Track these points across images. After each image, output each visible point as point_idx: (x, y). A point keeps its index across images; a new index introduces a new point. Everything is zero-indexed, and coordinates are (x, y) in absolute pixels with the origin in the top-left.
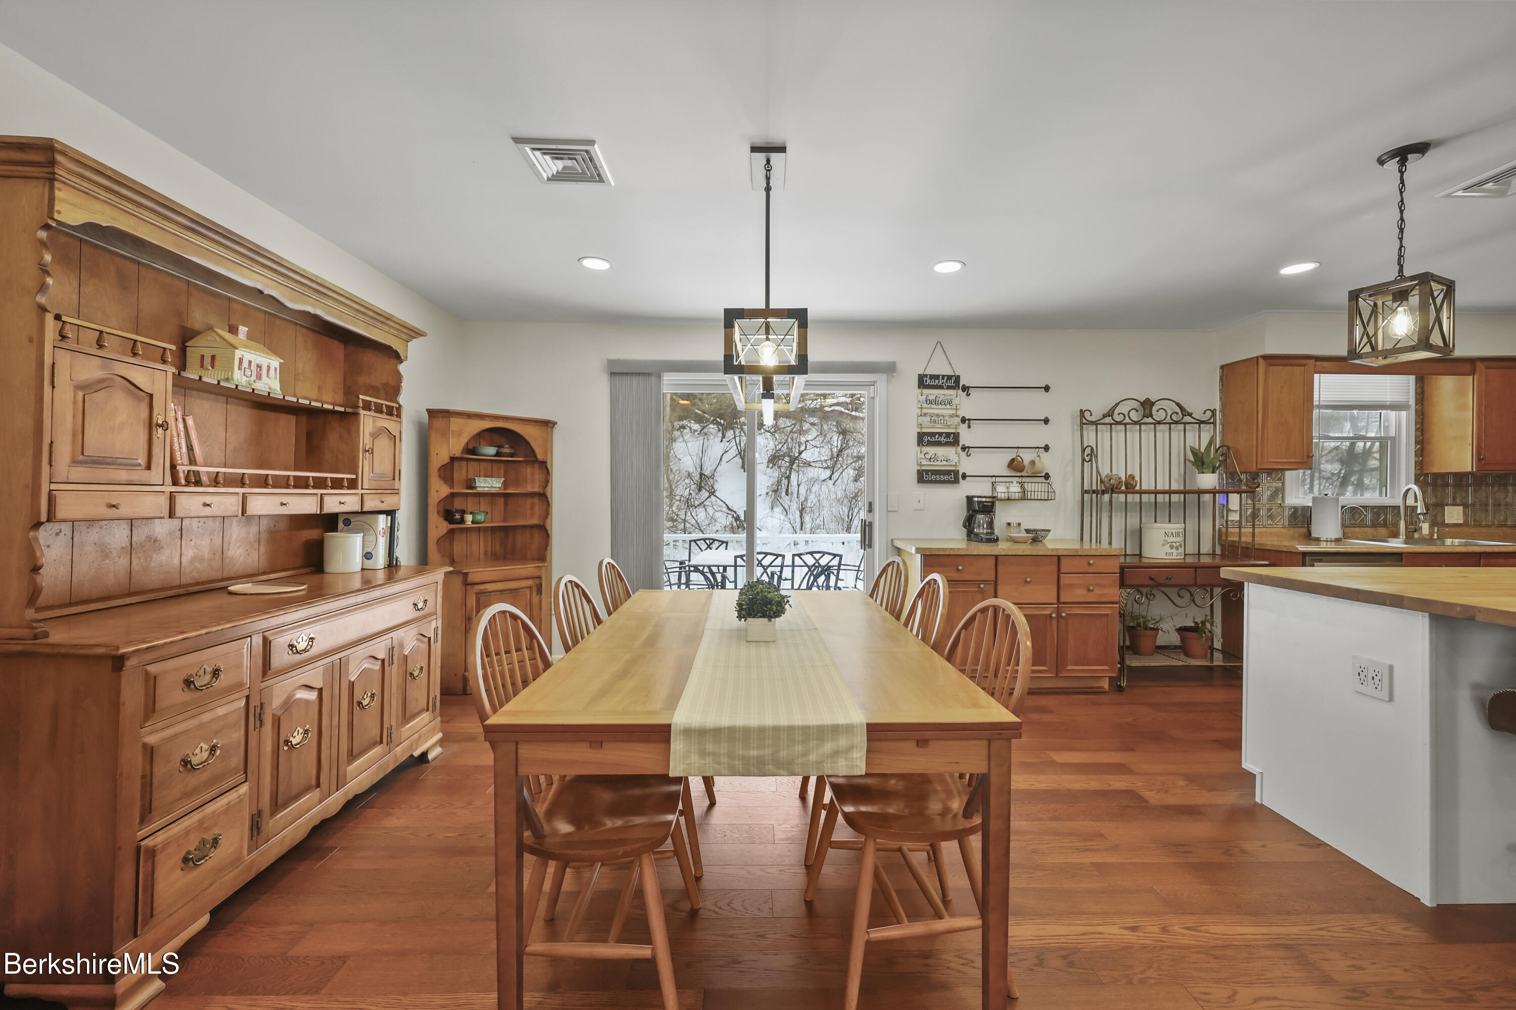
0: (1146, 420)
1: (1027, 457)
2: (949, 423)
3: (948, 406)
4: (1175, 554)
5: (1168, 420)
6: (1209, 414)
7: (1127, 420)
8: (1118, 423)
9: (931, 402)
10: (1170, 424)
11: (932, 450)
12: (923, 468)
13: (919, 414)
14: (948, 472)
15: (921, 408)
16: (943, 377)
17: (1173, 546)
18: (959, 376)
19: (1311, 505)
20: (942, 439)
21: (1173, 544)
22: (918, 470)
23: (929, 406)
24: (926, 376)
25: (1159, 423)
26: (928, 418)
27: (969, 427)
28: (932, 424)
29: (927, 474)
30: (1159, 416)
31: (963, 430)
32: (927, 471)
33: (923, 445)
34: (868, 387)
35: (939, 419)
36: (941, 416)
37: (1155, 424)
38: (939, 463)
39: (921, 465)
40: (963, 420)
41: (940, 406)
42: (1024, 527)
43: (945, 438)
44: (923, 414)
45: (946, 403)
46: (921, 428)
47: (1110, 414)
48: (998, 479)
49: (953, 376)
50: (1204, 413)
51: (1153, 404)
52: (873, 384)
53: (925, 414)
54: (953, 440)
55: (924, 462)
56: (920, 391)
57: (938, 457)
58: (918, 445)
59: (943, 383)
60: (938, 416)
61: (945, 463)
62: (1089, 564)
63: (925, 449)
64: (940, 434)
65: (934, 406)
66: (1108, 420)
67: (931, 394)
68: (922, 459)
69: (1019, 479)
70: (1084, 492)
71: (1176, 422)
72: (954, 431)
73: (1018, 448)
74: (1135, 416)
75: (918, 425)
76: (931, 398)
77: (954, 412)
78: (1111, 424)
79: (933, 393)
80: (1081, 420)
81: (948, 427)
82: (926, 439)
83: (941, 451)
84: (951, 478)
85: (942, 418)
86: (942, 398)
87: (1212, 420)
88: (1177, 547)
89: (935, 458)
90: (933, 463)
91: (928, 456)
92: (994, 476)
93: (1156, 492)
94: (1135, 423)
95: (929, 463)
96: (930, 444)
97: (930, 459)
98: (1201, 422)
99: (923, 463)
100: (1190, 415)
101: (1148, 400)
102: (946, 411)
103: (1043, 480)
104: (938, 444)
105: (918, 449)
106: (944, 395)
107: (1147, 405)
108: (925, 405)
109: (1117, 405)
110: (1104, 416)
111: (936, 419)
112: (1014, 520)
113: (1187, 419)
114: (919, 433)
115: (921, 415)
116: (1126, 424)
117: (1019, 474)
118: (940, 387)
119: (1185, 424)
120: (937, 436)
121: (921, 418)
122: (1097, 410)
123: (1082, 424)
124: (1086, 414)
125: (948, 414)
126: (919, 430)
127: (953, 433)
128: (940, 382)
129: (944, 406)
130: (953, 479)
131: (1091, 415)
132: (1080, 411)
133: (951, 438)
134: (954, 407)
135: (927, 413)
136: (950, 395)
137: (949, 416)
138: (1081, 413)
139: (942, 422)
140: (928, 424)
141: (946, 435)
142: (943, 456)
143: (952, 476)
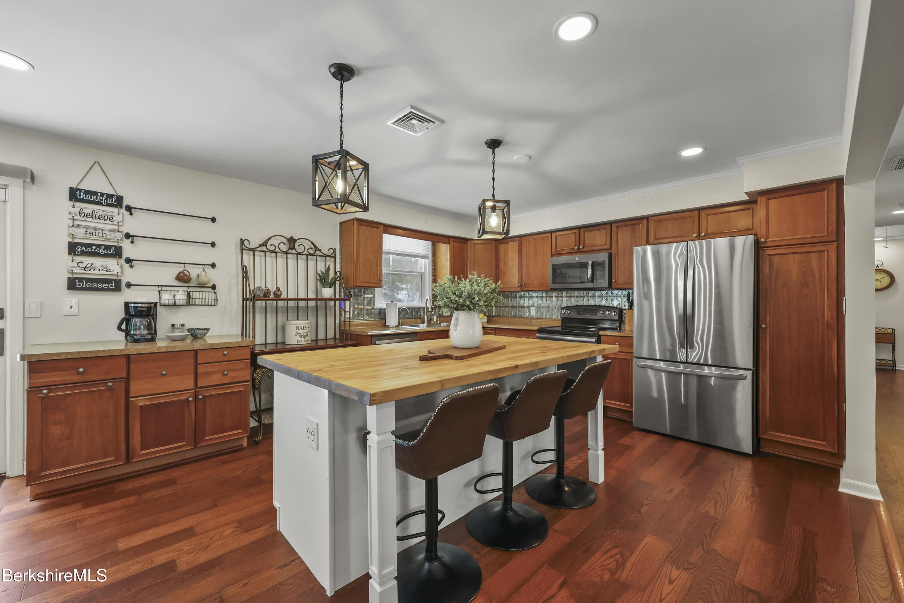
0: (290, 251)
1: (194, 272)
2: (108, 237)
3: (108, 222)
4: (303, 341)
5: (306, 252)
6: (331, 251)
7: (277, 250)
8: (271, 251)
9: (86, 215)
10: (307, 255)
11: (87, 261)
12: (74, 276)
13: (71, 225)
14: (108, 281)
15: (73, 219)
16: (102, 195)
17: (302, 335)
18: (122, 197)
19: (385, 307)
20: (101, 251)
21: (302, 334)
22: (69, 278)
23: (83, 219)
24: (80, 190)
25: (300, 254)
26: (83, 230)
27: (132, 242)
28: (88, 235)
29: (81, 282)
30: (300, 249)
31: (126, 244)
32: (82, 279)
33: (75, 254)
35: (97, 232)
36: (100, 229)
37: (297, 254)
38: (97, 272)
39: (72, 272)
40: (128, 236)
41: (98, 220)
42: (187, 327)
43: (104, 250)
44: (75, 225)
45: (106, 218)
46: (73, 238)
47: (265, 244)
48: (163, 288)
49: (114, 195)
50: (329, 250)
51: (296, 240)
53: (78, 226)
54: (114, 252)
55: (78, 270)
56: (72, 203)
57: (96, 267)
58: (70, 254)
59: (102, 200)
60: (95, 229)
61: (105, 272)
62: (224, 355)
63: (78, 259)
64: (99, 246)
65: (90, 219)
66: (264, 249)
67: (85, 208)
68: (74, 267)
69: (185, 289)
70: (244, 299)
71: (311, 255)
72: (116, 244)
73: (184, 263)
74: (284, 248)
75: (69, 235)
76: (86, 211)
77: (116, 227)
78: (265, 252)
79: (89, 208)
80: (241, 247)
81: (109, 240)
82: (80, 249)
83: (98, 262)
84: (111, 286)
85: (101, 232)
86: (99, 213)
87: (333, 255)
88: (304, 336)
89: (92, 267)
90: (89, 272)
91: (83, 265)
92: (160, 286)
93: (298, 300)
94: (283, 252)
95: (84, 271)
96: (83, 253)
97: (85, 268)
98: (327, 256)
99: (75, 271)
100: (320, 250)
101: (292, 238)
102: (107, 226)
103: (210, 290)
104: (96, 254)
105: (70, 257)
106: (103, 211)
107: (292, 241)
108: (79, 218)
109: (270, 239)
110: (260, 245)
111: (93, 231)
112: (178, 322)
113: (318, 253)
114: (70, 243)
115: (73, 226)
116: (276, 253)
117: (187, 285)
118: (99, 203)
119: (317, 256)
120: (94, 247)
121: (73, 228)
122: (255, 242)
123: (242, 250)
124: (246, 243)
125: (109, 229)
126: (71, 240)
127: (115, 247)
128: (99, 199)
129: (103, 221)
130: (113, 287)
131: (250, 244)
132: (241, 239)
133: (112, 251)
134: (116, 223)
135: (81, 225)
136: (111, 212)
137: (110, 230)
138: (242, 241)
139: (101, 235)
140: (84, 235)
141: (108, 247)
142: (102, 266)
143: (113, 285)
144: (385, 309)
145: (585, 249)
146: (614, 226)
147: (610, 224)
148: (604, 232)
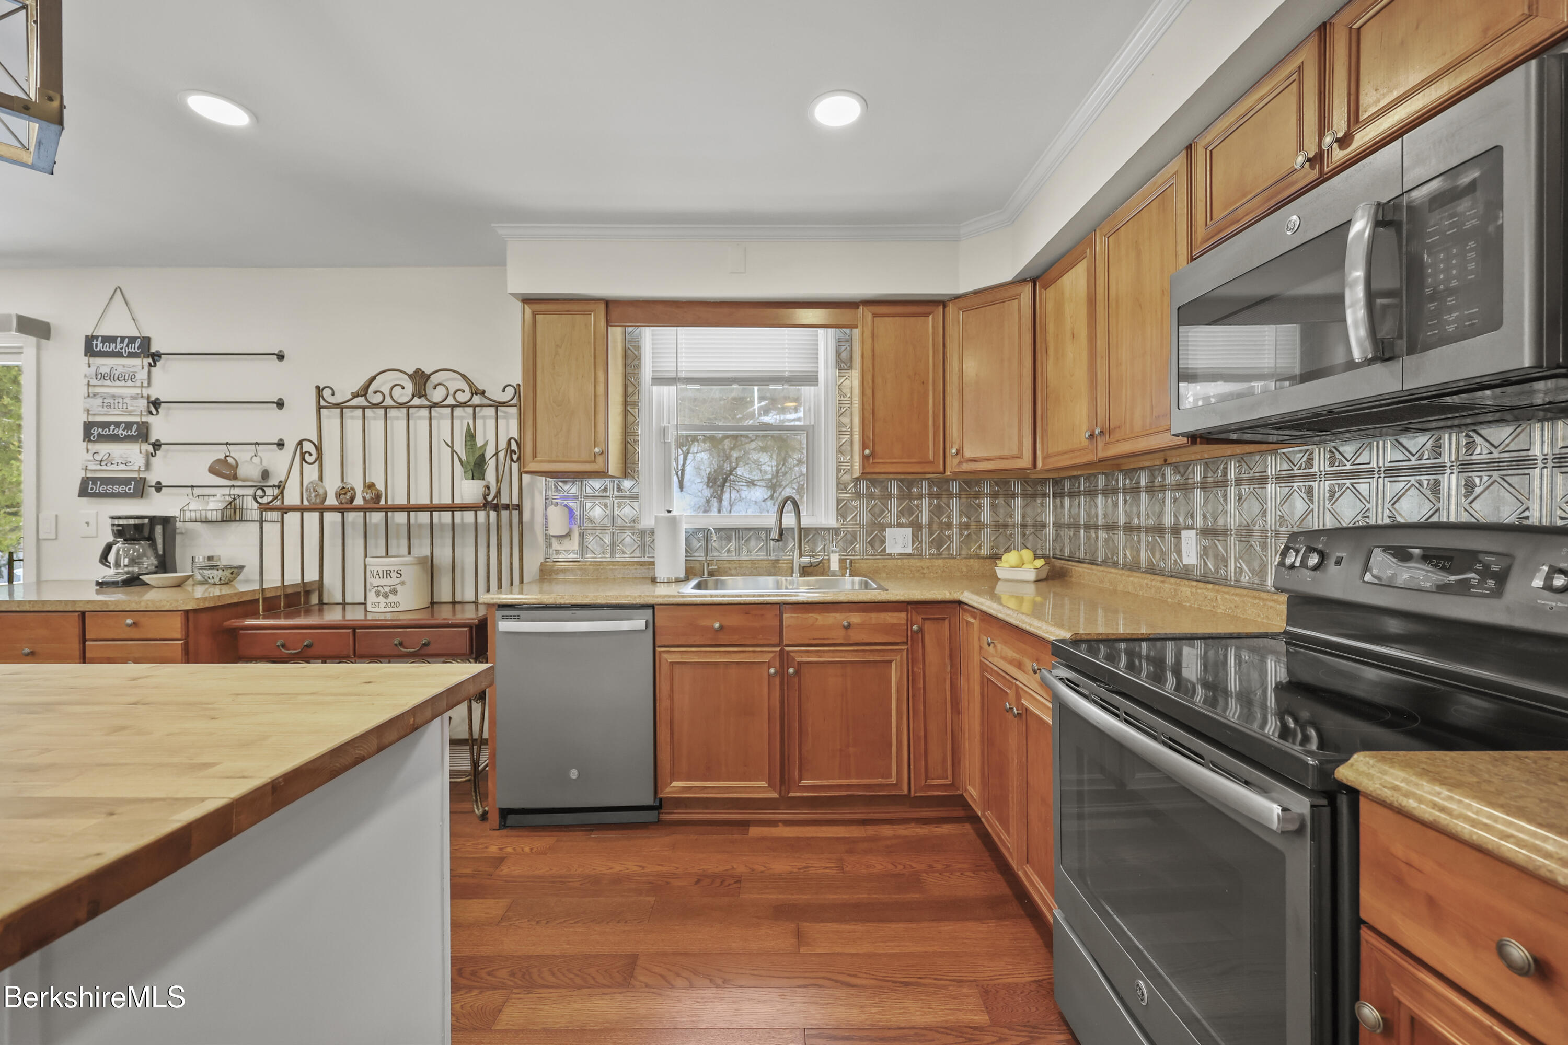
0: (416, 401)
1: (242, 457)
2: (130, 408)
3: (129, 383)
5: (450, 401)
6: (510, 391)
7: (389, 402)
8: (374, 406)
9: (103, 377)
10: (453, 407)
11: (104, 448)
12: (88, 475)
13: (87, 395)
14: (126, 481)
15: (89, 386)
16: (123, 339)
18: (149, 339)
20: (121, 432)
22: (82, 478)
23: (100, 383)
24: (97, 337)
25: (435, 405)
26: (99, 401)
27: (164, 413)
28: (105, 409)
29: (95, 483)
30: (437, 395)
31: (154, 418)
32: (95, 480)
33: (91, 441)
35: (116, 402)
36: (119, 397)
37: (430, 407)
38: (114, 467)
39: (86, 470)
40: (157, 403)
41: (117, 383)
43: (124, 430)
44: (91, 395)
45: (126, 378)
46: (89, 415)
47: (363, 391)
48: (193, 491)
49: (139, 337)
50: (504, 391)
51: (429, 376)
53: (95, 395)
54: (140, 433)
55: (91, 466)
56: (87, 360)
57: (113, 459)
58: (85, 440)
59: (122, 349)
60: (114, 397)
61: (123, 467)
63: (94, 447)
64: (117, 424)
65: (108, 383)
66: (360, 401)
67: (104, 365)
68: (90, 460)
69: (230, 491)
71: (463, 405)
72: (141, 419)
73: (229, 444)
74: (403, 395)
75: (85, 411)
76: (104, 370)
77: (138, 391)
78: (364, 408)
79: (106, 364)
80: (319, 402)
81: (130, 414)
82: (95, 431)
83: (117, 450)
84: (130, 489)
85: (120, 400)
86: (120, 370)
87: (514, 401)
89: (109, 460)
90: (104, 467)
91: (98, 458)
92: (189, 486)
93: (431, 508)
94: (401, 405)
95: (99, 467)
96: (102, 438)
97: (101, 461)
98: (497, 405)
99: (89, 467)
100: (483, 393)
101: (421, 371)
102: (127, 390)
104: (115, 438)
105: (84, 446)
106: (124, 366)
107: (420, 379)
108: (94, 381)
109: (374, 378)
110: (355, 395)
111: (112, 401)
113: (478, 399)
114: (85, 423)
115: (89, 396)
116: (386, 408)
117: (230, 483)
118: (118, 355)
119: (475, 407)
120: (112, 427)
121: (90, 399)
122: (345, 388)
123: (319, 408)
124: (327, 393)
125: (129, 395)
126: (87, 419)
127: (137, 423)
128: (118, 347)
129: (123, 383)
130: (132, 491)
131: (333, 395)
132: (318, 387)
133: (134, 430)
134: (139, 384)
135: (98, 393)
136: (133, 366)
137: (131, 397)
138: (319, 391)
139: (120, 406)
140: (100, 409)
141: (129, 425)
142: (121, 456)
143: (132, 487)
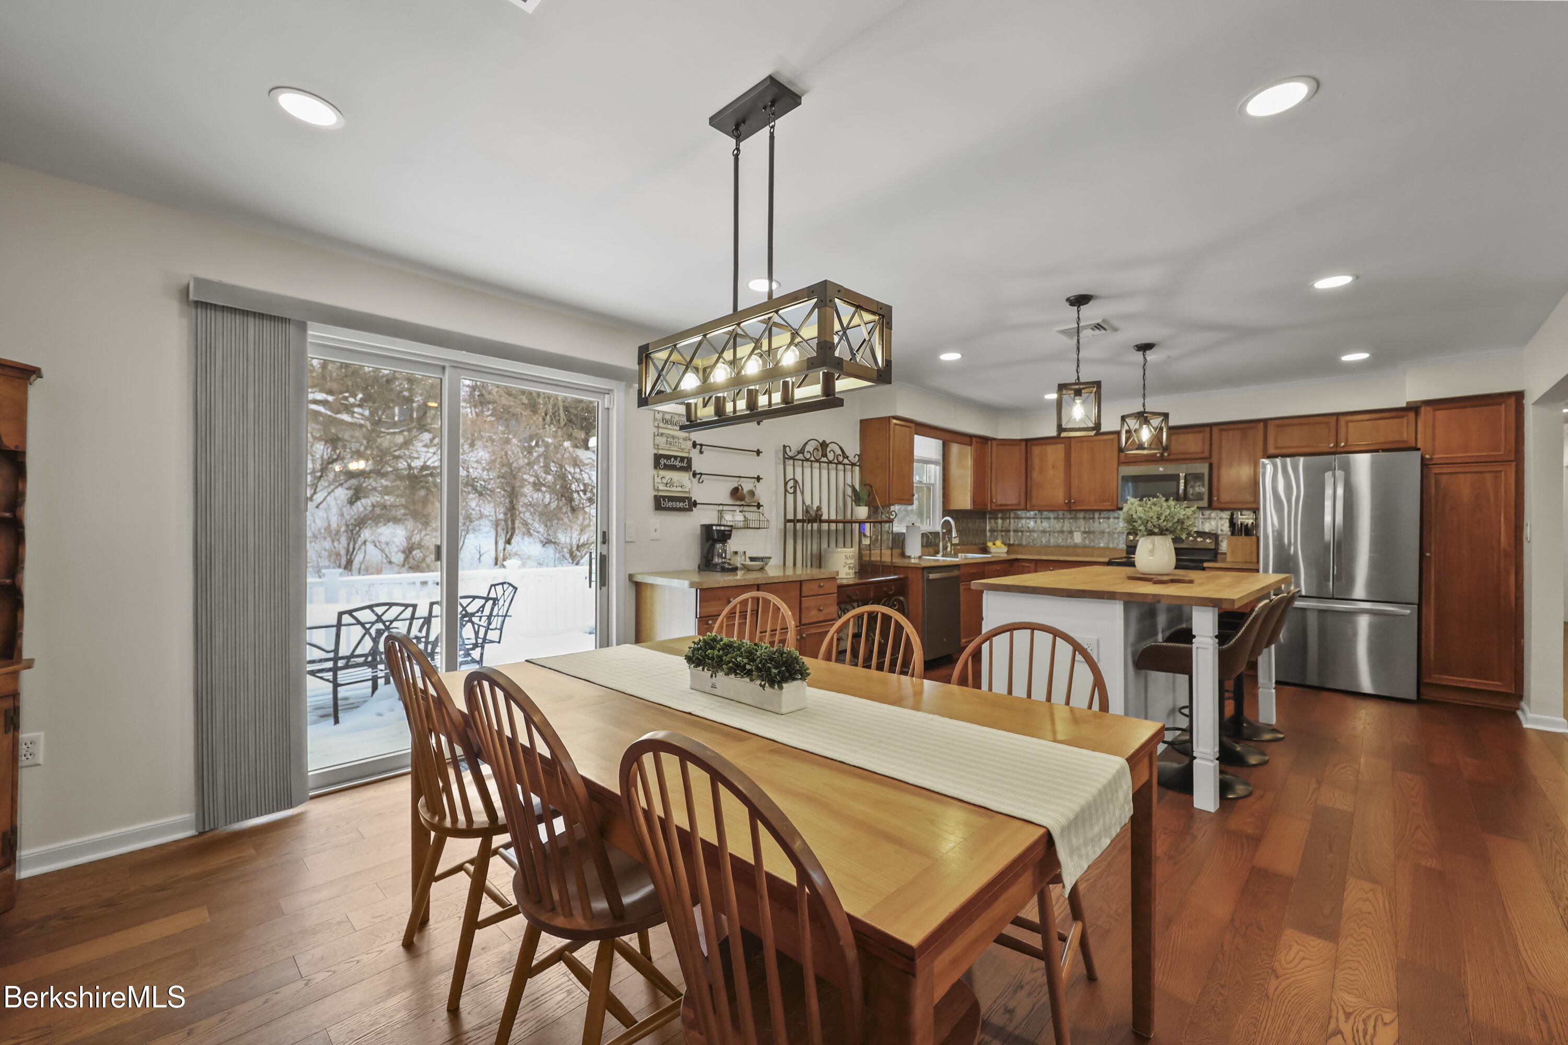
0: (822, 459)
1: (747, 486)
2: (683, 447)
5: (836, 460)
6: (856, 458)
7: (812, 459)
8: (807, 460)
9: (667, 422)
10: (836, 464)
11: (669, 475)
12: (659, 494)
14: (684, 500)
15: (658, 427)
20: (677, 463)
22: (655, 496)
23: (665, 426)
25: (831, 462)
26: (664, 439)
27: (701, 452)
28: (668, 445)
29: (664, 500)
30: (830, 456)
31: (694, 454)
32: (664, 497)
33: (659, 468)
34: (602, 395)
35: (675, 441)
36: (676, 437)
37: (828, 463)
38: (674, 489)
39: (658, 490)
40: (696, 445)
41: (675, 427)
43: (680, 462)
44: (658, 434)
46: (658, 449)
47: (801, 451)
48: (725, 508)
50: (854, 457)
51: (828, 445)
52: (609, 392)
53: (662, 434)
54: (685, 465)
55: (661, 487)
57: (674, 483)
58: (655, 467)
60: (673, 437)
61: (679, 489)
63: (661, 473)
64: (676, 457)
65: (670, 426)
66: (800, 456)
68: (659, 483)
69: (741, 508)
70: (788, 521)
71: (840, 463)
72: (687, 455)
73: (740, 477)
74: (818, 455)
75: (654, 445)
76: (666, 417)
77: (689, 435)
78: (803, 461)
80: (784, 456)
81: (683, 450)
82: (663, 461)
83: (676, 477)
84: (685, 505)
85: (677, 440)
87: (857, 463)
88: (852, 568)
89: (671, 483)
90: (669, 489)
91: (665, 481)
92: (721, 504)
94: (817, 461)
95: (665, 488)
96: (665, 467)
97: (667, 484)
98: (853, 464)
99: (659, 488)
100: (847, 457)
101: (824, 441)
102: (682, 434)
103: (757, 509)
104: (674, 468)
105: (655, 472)
107: (824, 445)
108: (661, 425)
109: (806, 443)
110: (799, 453)
111: (672, 440)
112: (739, 549)
113: (846, 461)
114: (655, 455)
116: (811, 461)
117: (741, 503)
119: (845, 464)
120: (673, 460)
121: (657, 437)
122: (795, 447)
123: (785, 458)
124: (788, 449)
126: (656, 452)
127: (686, 458)
130: (687, 507)
131: (791, 451)
133: (685, 463)
137: (683, 438)
138: (785, 447)
139: (677, 444)
140: (665, 445)
141: (681, 459)
142: (678, 481)
143: (687, 504)
144: (904, 534)
145: (1172, 457)
146: (1215, 429)
147: (1210, 426)
148: (1200, 436)
